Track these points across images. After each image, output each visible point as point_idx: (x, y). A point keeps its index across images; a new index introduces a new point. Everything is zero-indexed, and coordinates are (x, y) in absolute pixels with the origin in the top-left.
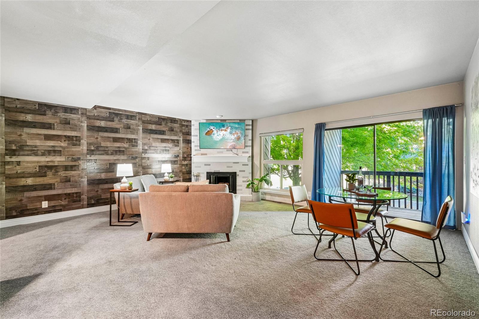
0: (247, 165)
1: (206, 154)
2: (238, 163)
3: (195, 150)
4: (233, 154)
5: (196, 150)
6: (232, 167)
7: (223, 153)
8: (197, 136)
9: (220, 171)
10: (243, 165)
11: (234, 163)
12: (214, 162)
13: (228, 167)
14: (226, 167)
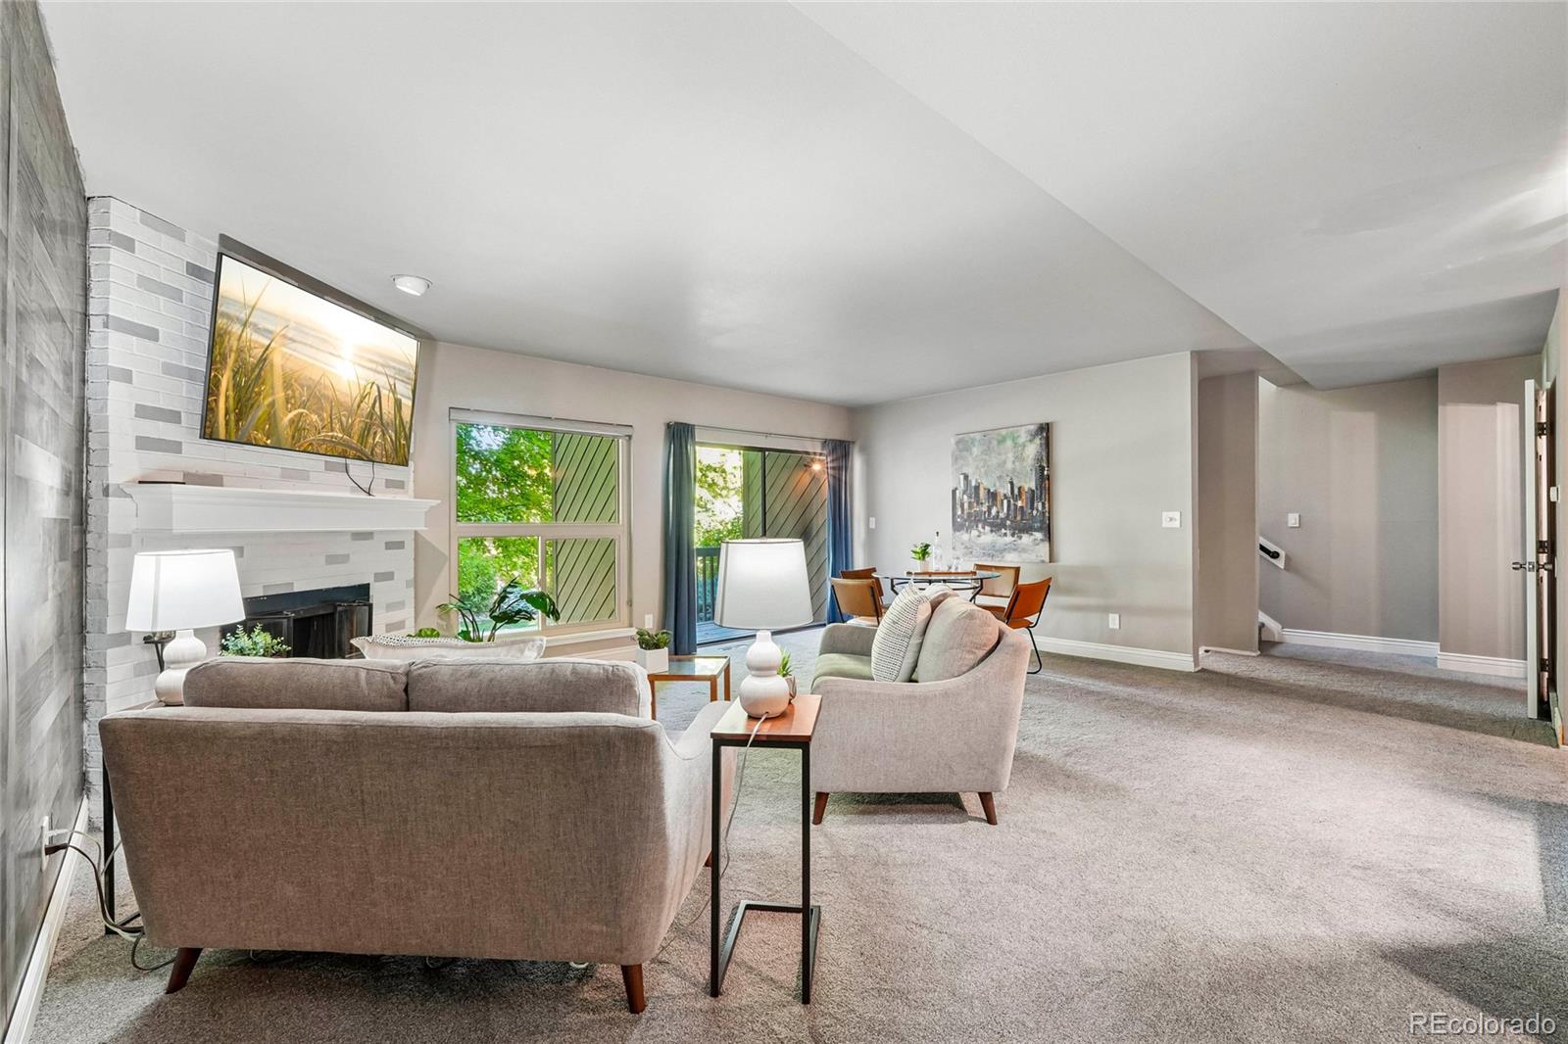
0: (400, 545)
1: (215, 480)
2: (367, 536)
3: (138, 438)
4: (352, 490)
5: (143, 443)
6: (344, 559)
7: (307, 478)
8: (152, 335)
9: (296, 590)
10: (390, 546)
11: (358, 536)
12: (262, 535)
13: (332, 559)
14: (323, 560)
